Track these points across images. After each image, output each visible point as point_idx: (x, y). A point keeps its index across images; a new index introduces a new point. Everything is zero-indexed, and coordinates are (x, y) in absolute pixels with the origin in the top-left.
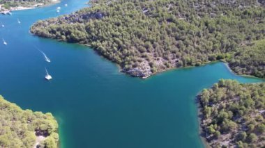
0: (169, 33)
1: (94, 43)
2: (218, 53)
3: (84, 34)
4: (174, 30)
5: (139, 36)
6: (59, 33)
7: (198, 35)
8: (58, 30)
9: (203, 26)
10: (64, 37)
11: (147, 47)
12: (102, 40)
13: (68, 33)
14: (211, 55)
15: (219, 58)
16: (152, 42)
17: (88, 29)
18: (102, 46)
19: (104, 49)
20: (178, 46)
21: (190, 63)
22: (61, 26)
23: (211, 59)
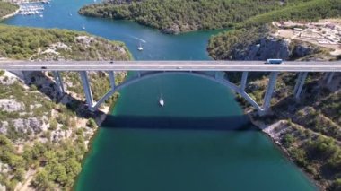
0: (194, 9)
1: (137, 18)
2: (230, 23)
3: (128, 13)
4: (198, 6)
5: (172, 10)
6: (106, 13)
7: (217, 10)
8: (106, 10)
9: (221, 5)
10: (111, 15)
11: (178, 17)
12: (144, 15)
13: (114, 12)
14: (224, 23)
15: (230, 26)
16: (181, 13)
17: (131, 9)
18: (145, 19)
19: (146, 20)
20: (200, 17)
21: (208, 28)
22: (108, 7)
23: (223, 26)
